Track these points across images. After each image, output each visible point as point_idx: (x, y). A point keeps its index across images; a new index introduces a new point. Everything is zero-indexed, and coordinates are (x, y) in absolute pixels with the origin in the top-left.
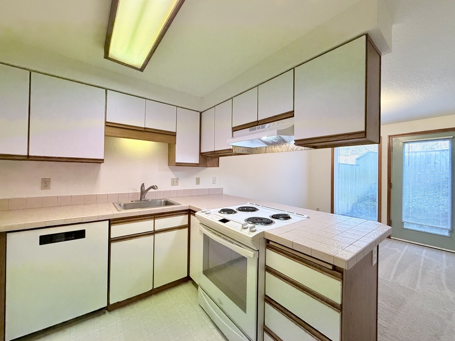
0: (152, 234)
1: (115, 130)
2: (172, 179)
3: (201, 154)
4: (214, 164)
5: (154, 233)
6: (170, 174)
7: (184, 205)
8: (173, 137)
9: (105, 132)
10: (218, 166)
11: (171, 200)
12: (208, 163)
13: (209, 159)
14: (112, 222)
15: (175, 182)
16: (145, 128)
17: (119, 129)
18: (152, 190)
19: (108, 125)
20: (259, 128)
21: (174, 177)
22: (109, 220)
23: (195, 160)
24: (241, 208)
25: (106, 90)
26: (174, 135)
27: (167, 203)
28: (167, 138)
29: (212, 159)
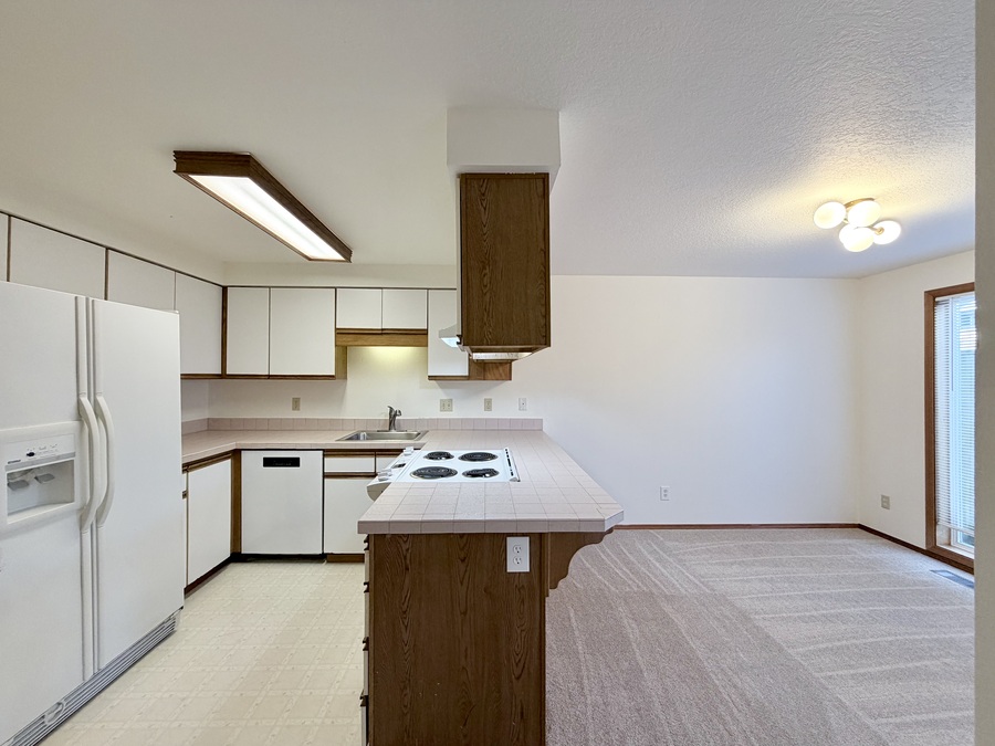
1: (348, 338)
2: (440, 400)
3: (471, 360)
4: (501, 375)
6: (439, 393)
7: (421, 441)
8: (423, 336)
9: (336, 342)
12: (488, 374)
13: (490, 367)
15: (446, 405)
16: (383, 329)
17: (351, 336)
19: (339, 332)
21: (445, 398)
22: (323, 450)
25: (336, 288)
26: (425, 333)
28: (415, 338)
29: (497, 367)
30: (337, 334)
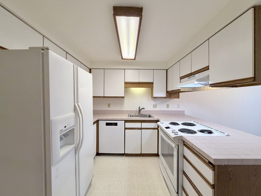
0: (140, 129)
1: (128, 85)
2: (153, 105)
3: (167, 92)
4: (176, 97)
5: (141, 129)
6: (153, 103)
7: (155, 118)
8: (152, 84)
9: (125, 86)
10: (179, 98)
11: (152, 115)
12: (172, 96)
13: (173, 94)
14: (126, 121)
15: (155, 106)
16: (139, 82)
17: (129, 84)
18: (143, 110)
19: (126, 83)
20: (192, 77)
21: (154, 104)
22: (125, 120)
23: (164, 95)
24: (184, 123)
25: (125, 69)
26: (152, 83)
27: (150, 116)
28: (149, 85)
29: (175, 94)
30: (125, 83)
